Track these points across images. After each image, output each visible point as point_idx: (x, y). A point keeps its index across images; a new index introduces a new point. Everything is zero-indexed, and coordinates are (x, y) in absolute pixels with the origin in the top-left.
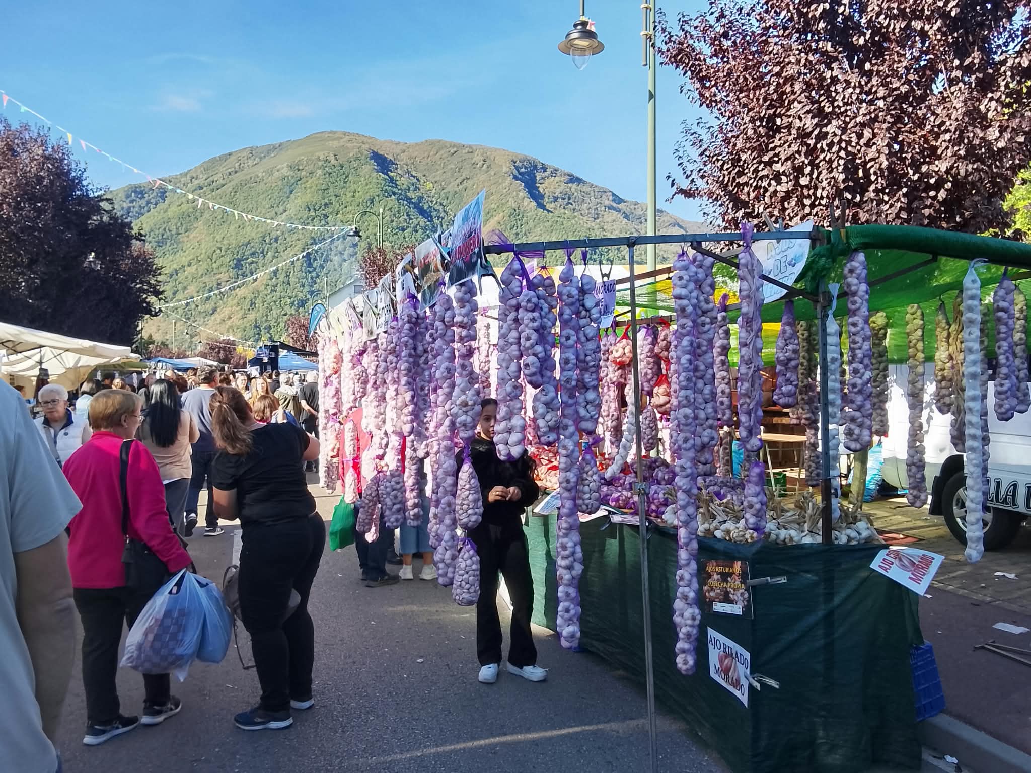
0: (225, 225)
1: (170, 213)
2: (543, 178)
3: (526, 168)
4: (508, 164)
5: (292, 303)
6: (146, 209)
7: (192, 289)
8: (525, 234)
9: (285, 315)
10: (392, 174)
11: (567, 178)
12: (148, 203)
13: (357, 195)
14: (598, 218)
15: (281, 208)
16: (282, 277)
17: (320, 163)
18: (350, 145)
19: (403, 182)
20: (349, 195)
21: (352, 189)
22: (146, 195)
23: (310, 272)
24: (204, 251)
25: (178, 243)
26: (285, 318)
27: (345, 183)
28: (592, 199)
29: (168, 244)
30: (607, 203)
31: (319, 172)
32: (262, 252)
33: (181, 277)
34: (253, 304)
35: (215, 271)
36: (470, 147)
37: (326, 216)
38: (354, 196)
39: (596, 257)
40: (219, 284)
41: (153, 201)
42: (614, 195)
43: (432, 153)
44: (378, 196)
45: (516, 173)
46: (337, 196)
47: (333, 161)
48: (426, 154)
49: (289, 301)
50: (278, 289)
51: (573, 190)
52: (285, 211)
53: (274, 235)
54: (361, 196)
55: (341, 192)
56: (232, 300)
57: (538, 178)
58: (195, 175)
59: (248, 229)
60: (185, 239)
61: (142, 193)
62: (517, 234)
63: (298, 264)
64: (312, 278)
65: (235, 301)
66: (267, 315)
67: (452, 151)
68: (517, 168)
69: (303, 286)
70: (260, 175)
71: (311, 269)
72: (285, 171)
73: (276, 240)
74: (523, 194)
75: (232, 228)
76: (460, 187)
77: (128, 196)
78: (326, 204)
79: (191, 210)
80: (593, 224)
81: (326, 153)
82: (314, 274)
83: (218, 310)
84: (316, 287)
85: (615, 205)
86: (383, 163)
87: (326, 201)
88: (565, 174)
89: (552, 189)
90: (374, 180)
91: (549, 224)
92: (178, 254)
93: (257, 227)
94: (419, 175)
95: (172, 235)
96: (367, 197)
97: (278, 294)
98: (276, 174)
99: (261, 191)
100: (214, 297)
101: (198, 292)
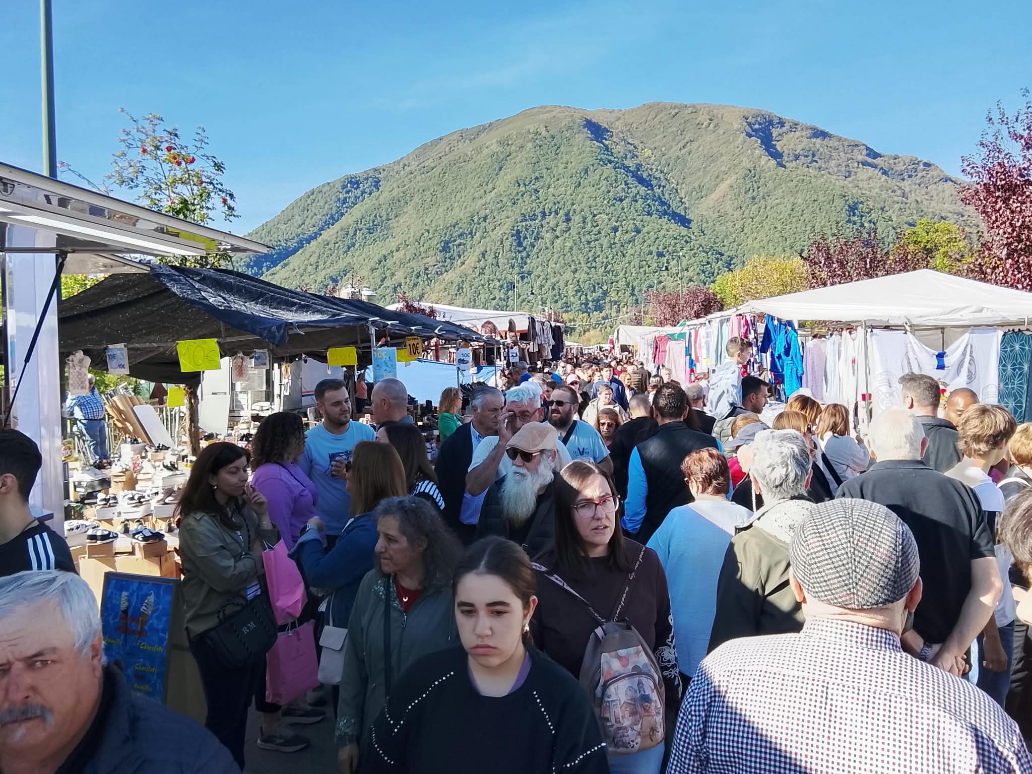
0: (434, 208)
1: (381, 199)
2: (780, 135)
3: (760, 124)
4: (739, 121)
5: (501, 286)
6: (361, 198)
7: (400, 276)
8: (764, 198)
9: (494, 299)
10: (607, 142)
11: (809, 133)
12: (363, 192)
13: (570, 166)
14: (849, 176)
15: (490, 186)
16: (490, 258)
17: (530, 136)
18: (561, 115)
19: (619, 150)
20: (561, 166)
21: (565, 160)
22: (361, 185)
23: (520, 252)
24: (412, 235)
25: (388, 229)
26: (494, 302)
27: (557, 154)
28: (842, 154)
29: (379, 231)
30: (860, 158)
31: (530, 145)
32: (471, 233)
33: (389, 263)
34: (460, 288)
35: (423, 255)
36: (694, 107)
37: (537, 191)
38: (566, 168)
39: (855, 218)
40: (426, 269)
41: (368, 190)
42: (868, 148)
43: (649, 118)
44: (593, 165)
45: (749, 130)
46: (548, 169)
47: (544, 133)
48: (644, 119)
49: (498, 284)
50: (487, 271)
51: (818, 146)
52: (494, 188)
53: (482, 214)
54: (575, 166)
55: (553, 164)
56: (440, 285)
57: (774, 135)
58: (407, 163)
59: (457, 210)
60: (396, 225)
61: (357, 183)
62: (754, 198)
63: (507, 244)
64: (522, 258)
65: (442, 287)
66: (475, 300)
67: (673, 113)
68: (749, 124)
69: (513, 267)
70: (469, 153)
71: (520, 249)
72: (495, 147)
73: (485, 219)
74: (759, 151)
75: (441, 210)
76: (683, 151)
77: (344, 187)
78: (537, 178)
79: (401, 195)
80: (846, 182)
81: (536, 125)
82: (524, 254)
83: (426, 296)
84: (526, 268)
85: (870, 160)
86: (597, 131)
87: (537, 174)
88: (807, 129)
89: (792, 146)
90: (588, 149)
91: (795, 183)
92: (388, 240)
93: (466, 208)
94: (636, 142)
95: (383, 221)
96: (581, 168)
97: (487, 277)
98: (485, 152)
99: (469, 171)
100: (421, 283)
101: (406, 278)
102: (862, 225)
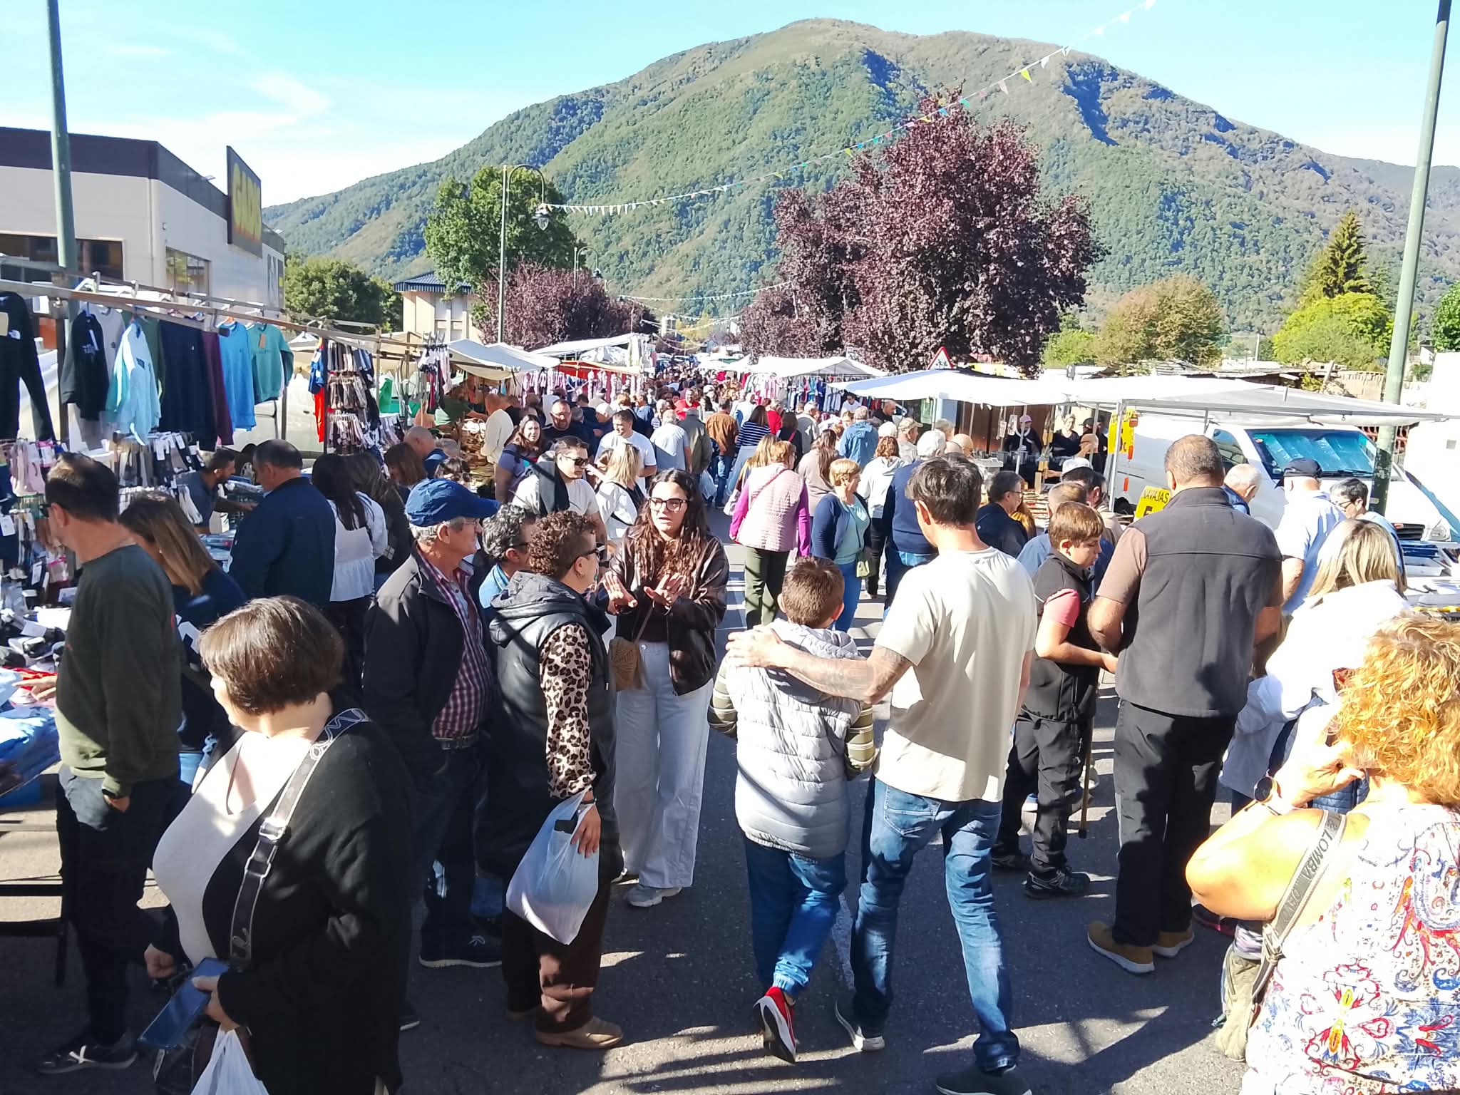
0: (670, 157)
1: (606, 138)
2: (1110, 91)
3: (1086, 74)
4: (1059, 69)
5: (744, 265)
6: (578, 130)
7: (627, 241)
8: (1069, 177)
9: (734, 280)
10: (890, 85)
11: (1148, 90)
12: (581, 121)
13: (840, 116)
14: (1186, 153)
15: (741, 135)
16: (733, 230)
17: (796, 70)
18: (837, 43)
19: (905, 96)
20: (830, 116)
21: (834, 108)
22: (579, 112)
23: (768, 224)
24: (643, 192)
25: (614, 178)
26: (734, 284)
27: (826, 98)
28: (1183, 123)
29: (602, 180)
30: (1205, 129)
31: (794, 83)
32: (713, 195)
33: (615, 224)
34: (696, 263)
35: (656, 218)
36: (1008, 42)
37: (796, 147)
38: (835, 119)
39: (1169, 214)
40: (658, 236)
41: (586, 119)
42: (1218, 117)
43: (950, 53)
44: (867, 119)
45: (1069, 82)
46: (812, 118)
47: (813, 67)
48: (943, 53)
49: (740, 261)
50: (728, 245)
51: (1154, 109)
52: (745, 139)
53: (728, 172)
54: (846, 118)
55: (819, 112)
56: (674, 256)
57: (1102, 90)
58: (638, 85)
59: (698, 162)
60: (622, 174)
61: (574, 108)
62: (1057, 177)
63: (755, 213)
64: (770, 232)
65: (675, 260)
66: (712, 280)
67: (981, 49)
68: (1071, 75)
69: (759, 242)
70: (718, 86)
71: (770, 221)
72: (751, 82)
73: (731, 178)
74: (1075, 115)
75: (679, 160)
76: (985, 103)
77: (557, 112)
78: (797, 130)
79: (632, 135)
80: (1175, 163)
81: (804, 54)
82: (773, 227)
83: (656, 269)
85: (1217, 133)
86: (879, 67)
87: (798, 124)
88: (1145, 84)
89: (1122, 108)
90: (866, 95)
91: (1105, 163)
92: (613, 193)
93: (709, 161)
94: (929, 86)
95: (607, 168)
96: (853, 121)
97: (728, 252)
98: (739, 86)
99: (717, 110)
100: (652, 252)
101: (634, 245)
102: (1176, 223)
